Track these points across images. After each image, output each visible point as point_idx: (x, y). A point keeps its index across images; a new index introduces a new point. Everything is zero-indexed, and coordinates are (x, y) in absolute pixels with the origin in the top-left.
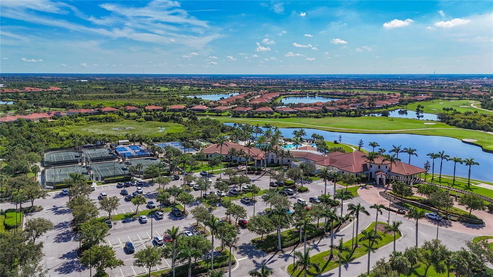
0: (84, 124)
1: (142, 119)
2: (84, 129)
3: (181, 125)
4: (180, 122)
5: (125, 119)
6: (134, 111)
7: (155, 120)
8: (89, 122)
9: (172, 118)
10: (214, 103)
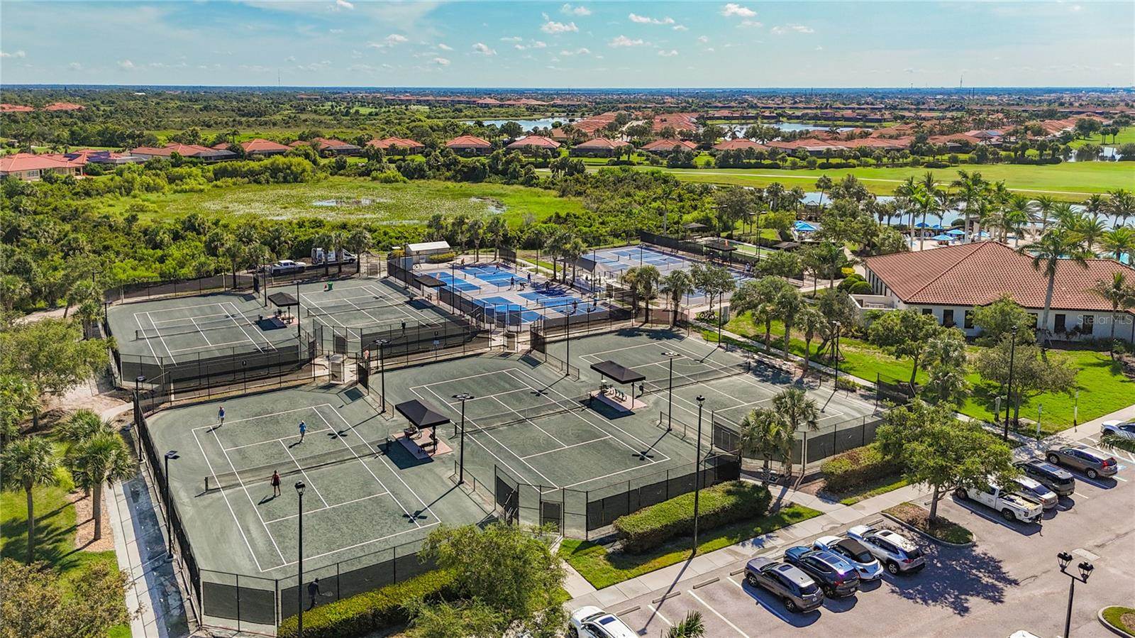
0: (201, 187)
1: (391, 173)
4: (531, 181)
5: (332, 175)
6: (350, 153)
7: (434, 178)
8: (217, 183)
9: (493, 169)
10: (566, 133)
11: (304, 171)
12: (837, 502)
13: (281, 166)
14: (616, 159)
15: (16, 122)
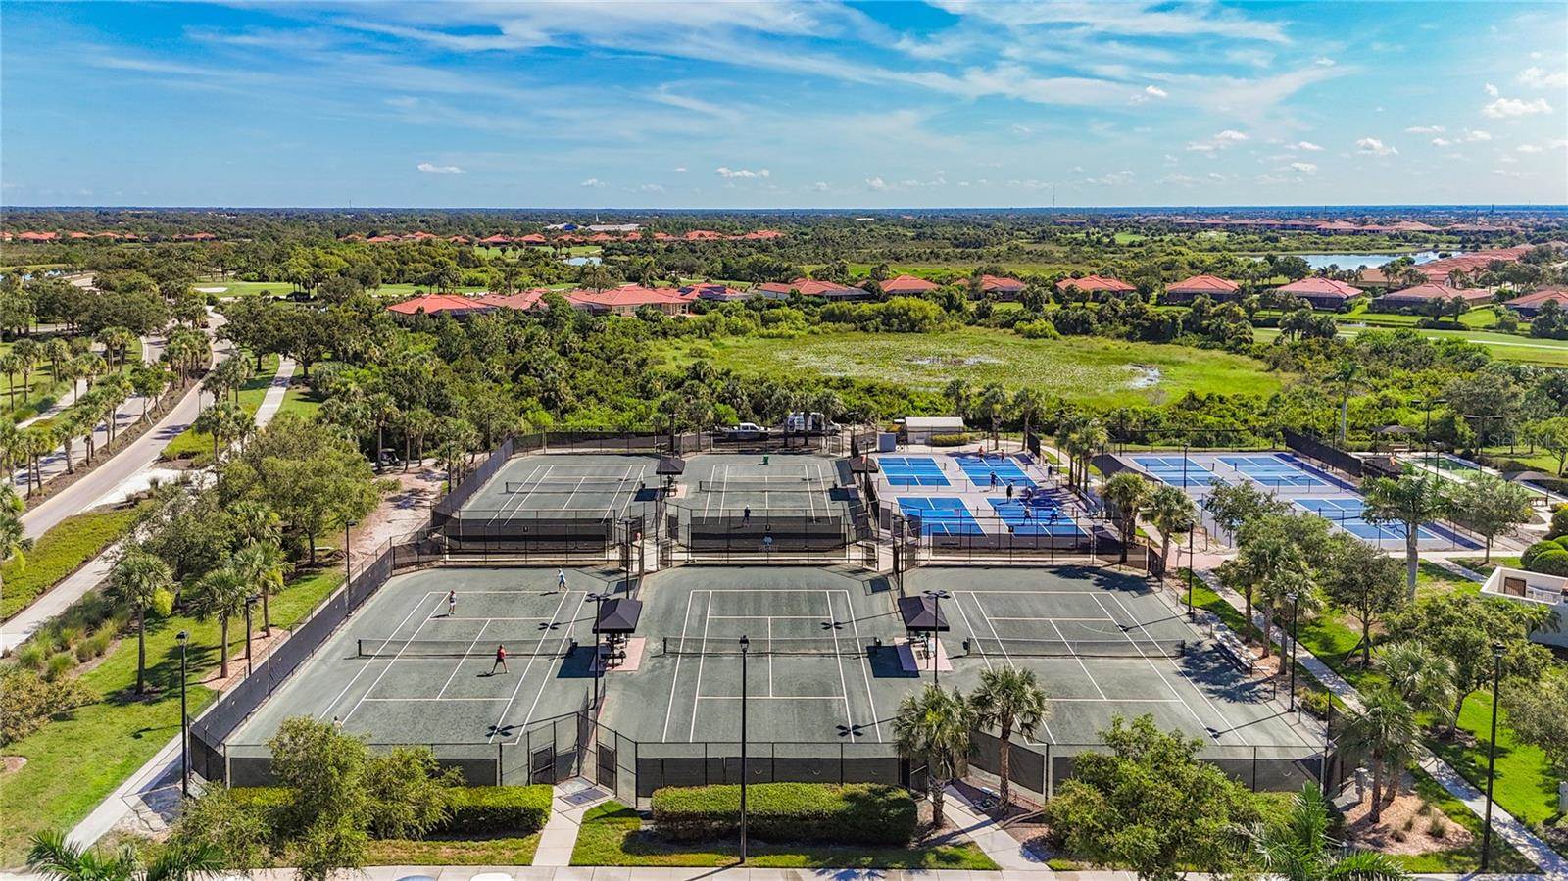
0: (791, 332)
1: (1039, 325)
2: (783, 356)
3: (1246, 358)
4: (1238, 345)
5: (969, 324)
6: (1009, 296)
7: (1103, 334)
8: (816, 329)
9: (1192, 326)
10: (1386, 275)
11: (925, 317)
12: (1043, 861)
13: (896, 311)
14: (1432, 319)
15: (693, 251)
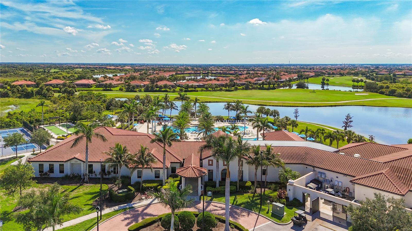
10: (104, 78)
